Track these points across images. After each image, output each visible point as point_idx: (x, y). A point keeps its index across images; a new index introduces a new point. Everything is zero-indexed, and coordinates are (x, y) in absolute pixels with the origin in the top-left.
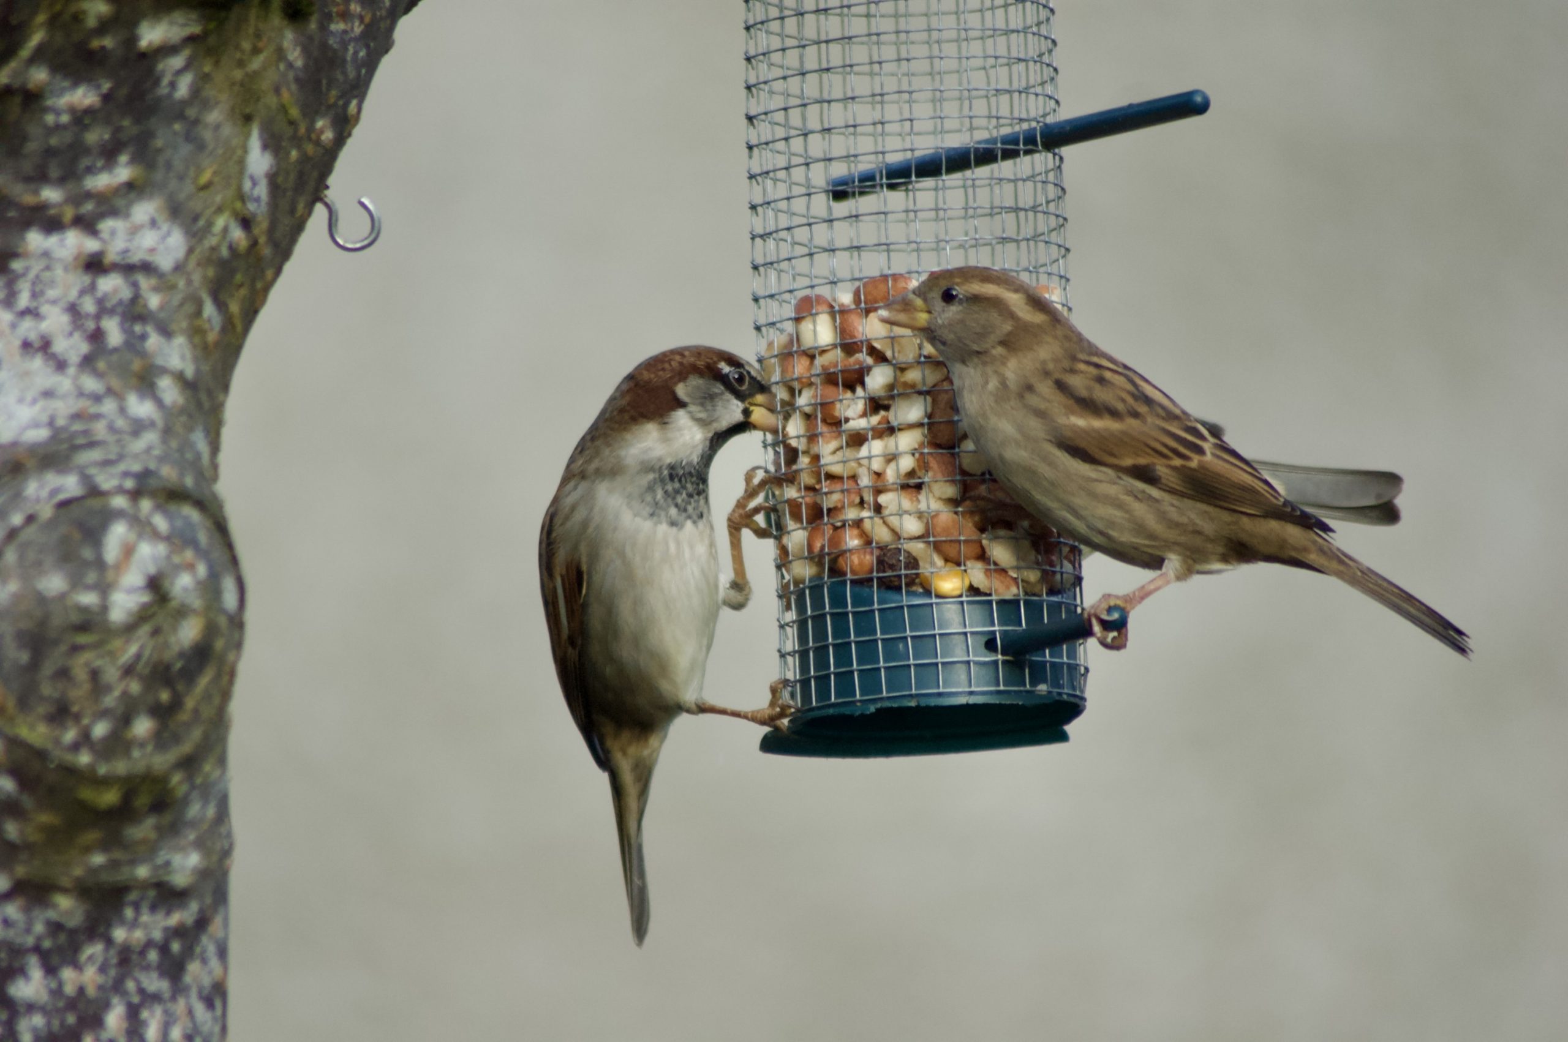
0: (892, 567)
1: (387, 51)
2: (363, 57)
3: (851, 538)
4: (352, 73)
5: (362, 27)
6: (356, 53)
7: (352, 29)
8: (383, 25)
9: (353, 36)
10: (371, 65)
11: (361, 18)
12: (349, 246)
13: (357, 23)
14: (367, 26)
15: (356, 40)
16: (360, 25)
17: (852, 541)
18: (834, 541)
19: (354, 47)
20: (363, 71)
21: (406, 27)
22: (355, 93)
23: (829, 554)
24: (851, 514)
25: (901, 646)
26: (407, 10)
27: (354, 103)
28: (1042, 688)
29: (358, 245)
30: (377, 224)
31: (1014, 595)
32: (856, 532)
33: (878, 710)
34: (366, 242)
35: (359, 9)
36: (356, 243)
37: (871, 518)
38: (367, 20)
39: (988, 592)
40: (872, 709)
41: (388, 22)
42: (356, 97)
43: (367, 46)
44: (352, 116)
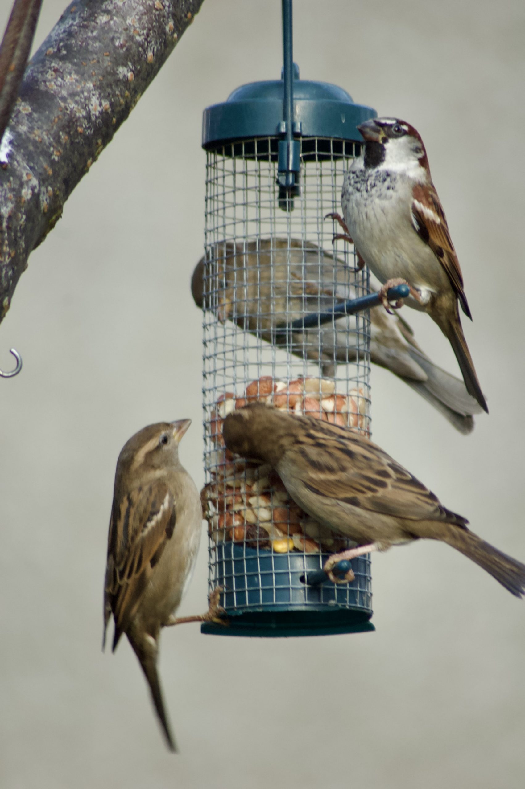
0: (253, 536)
1: (24, 270)
2: (11, 275)
3: (235, 520)
4: (5, 284)
5: (10, 259)
6: (7, 273)
7: (5, 260)
8: (21, 257)
9: (5, 263)
10: (15, 278)
11: (9, 255)
12: (5, 375)
13: (7, 257)
14: (13, 258)
15: (7, 266)
16: (8, 258)
17: (236, 523)
18: (229, 523)
19: (6, 270)
20: (11, 282)
21: (34, 257)
22: (7, 293)
23: (226, 529)
24: (236, 507)
25: (256, 579)
26: (35, 247)
27: (6, 299)
28: (332, 602)
29: (10, 374)
30: (20, 363)
31: (317, 552)
32: (238, 517)
33: (244, 613)
34: (14, 373)
35: (8, 249)
36: (8, 373)
37: (245, 510)
38: (13, 255)
39: (302, 550)
40: (241, 612)
41: (24, 255)
42: (7, 296)
43: (13, 269)
44: (6, 306)
